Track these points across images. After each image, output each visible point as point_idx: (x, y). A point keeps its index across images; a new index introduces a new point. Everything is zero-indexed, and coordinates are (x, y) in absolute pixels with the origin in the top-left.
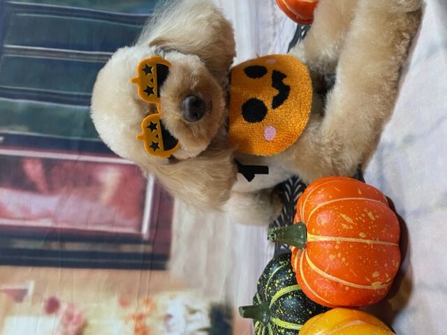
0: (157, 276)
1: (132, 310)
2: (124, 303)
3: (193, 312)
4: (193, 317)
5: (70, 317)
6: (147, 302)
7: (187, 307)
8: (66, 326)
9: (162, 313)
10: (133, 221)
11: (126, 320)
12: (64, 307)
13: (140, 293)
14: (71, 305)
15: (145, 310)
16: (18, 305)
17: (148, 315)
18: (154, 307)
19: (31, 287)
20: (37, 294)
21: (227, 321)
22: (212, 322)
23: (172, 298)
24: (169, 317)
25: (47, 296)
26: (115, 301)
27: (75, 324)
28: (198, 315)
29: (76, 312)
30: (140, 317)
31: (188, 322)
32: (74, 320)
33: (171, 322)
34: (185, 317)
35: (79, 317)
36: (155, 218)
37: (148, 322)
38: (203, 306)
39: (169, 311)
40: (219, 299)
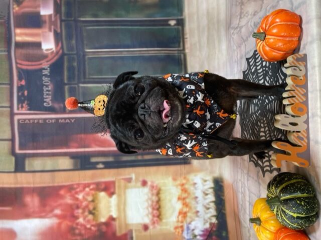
0: (187, 167)
1: (178, 182)
2: (174, 180)
3: (205, 181)
4: (206, 183)
5: (152, 187)
6: (185, 178)
7: (203, 179)
8: (152, 191)
9: (192, 182)
11: (177, 186)
12: (149, 183)
13: (181, 175)
14: (152, 182)
15: (184, 181)
16: (129, 185)
17: (186, 183)
18: (188, 180)
19: (133, 176)
20: (137, 179)
21: (221, 184)
22: (214, 185)
23: (195, 176)
24: (195, 184)
25: (141, 179)
26: (170, 179)
27: (155, 189)
28: (208, 182)
29: (155, 185)
30: (183, 185)
31: (204, 185)
32: (155, 188)
33: (196, 186)
34: (202, 184)
35: (157, 186)
37: (187, 186)
38: (209, 178)
39: (195, 181)
40: (216, 175)
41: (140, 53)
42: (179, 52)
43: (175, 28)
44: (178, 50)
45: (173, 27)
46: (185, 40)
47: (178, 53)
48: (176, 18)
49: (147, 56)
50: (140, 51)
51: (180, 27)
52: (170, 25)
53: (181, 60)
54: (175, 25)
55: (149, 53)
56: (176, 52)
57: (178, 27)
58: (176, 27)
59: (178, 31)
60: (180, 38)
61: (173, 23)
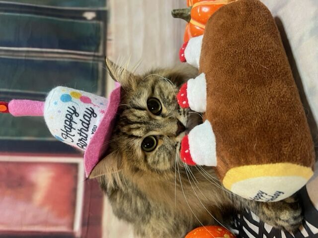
10: (66, 220)
36: (87, 216)
41: (27, 54)
42: (96, 58)
43: (93, 25)
44: (94, 56)
45: (90, 22)
46: (108, 42)
47: (94, 60)
48: (96, 9)
49: (39, 61)
50: (28, 52)
51: (101, 23)
52: (85, 19)
53: (97, 71)
54: (94, 19)
55: (43, 57)
56: (91, 58)
57: (98, 22)
58: (95, 22)
59: (97, 28)
60: (99, 38)
61: (90, 16)
